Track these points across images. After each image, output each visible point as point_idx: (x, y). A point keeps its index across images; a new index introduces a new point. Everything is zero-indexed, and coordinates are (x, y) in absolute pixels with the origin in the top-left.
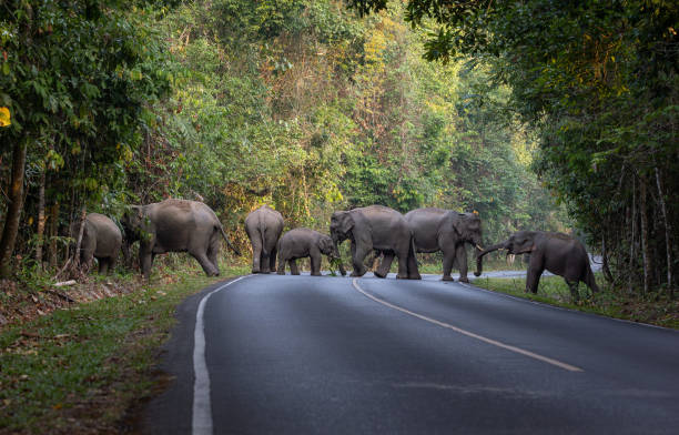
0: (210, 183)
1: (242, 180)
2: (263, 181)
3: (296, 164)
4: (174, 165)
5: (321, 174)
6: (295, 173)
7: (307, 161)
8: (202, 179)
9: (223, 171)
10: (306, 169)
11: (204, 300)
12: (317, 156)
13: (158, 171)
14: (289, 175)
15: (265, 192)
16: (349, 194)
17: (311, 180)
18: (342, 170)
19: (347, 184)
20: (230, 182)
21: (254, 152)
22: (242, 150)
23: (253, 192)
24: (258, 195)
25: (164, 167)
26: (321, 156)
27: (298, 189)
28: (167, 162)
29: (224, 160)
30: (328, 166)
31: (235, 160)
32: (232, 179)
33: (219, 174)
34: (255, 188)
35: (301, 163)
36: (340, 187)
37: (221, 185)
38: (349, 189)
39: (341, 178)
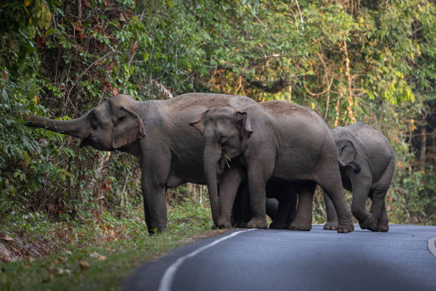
0: (185, 68)
1: (239, 64)
2: (276, 65)
3: (334, 38)
4: (123, 35)
5: (376, 57)
6: (332, 54)
7: (352, 33)
8: (170, 60)
9: (208, 48)
10: (351, 46)
11: (171, 270)
12: (371, 25)
13: (95, 46)
14: (321, 56)
15: (279, 86)
16: (425, 91)
17: (360, 66)
18: (414, 50)
19: (422, 74)
20: (220, 67)
21: (261, 16)
22: (241, 12)
23: (258, 85)
24: (267, 90)
25: (106, 39)
26: (378, 25)
27: (336, 82)
28: (110, 30)
29: (210, 28)
30: (389, 42)
31: (227, 29)
32: (222, 61)
33: (201, 52)
34: (263, 79)
35: (342, 36)
36: (410, 78)
37: (204, 71)
38: (426, 83)
39: (410, 63)
